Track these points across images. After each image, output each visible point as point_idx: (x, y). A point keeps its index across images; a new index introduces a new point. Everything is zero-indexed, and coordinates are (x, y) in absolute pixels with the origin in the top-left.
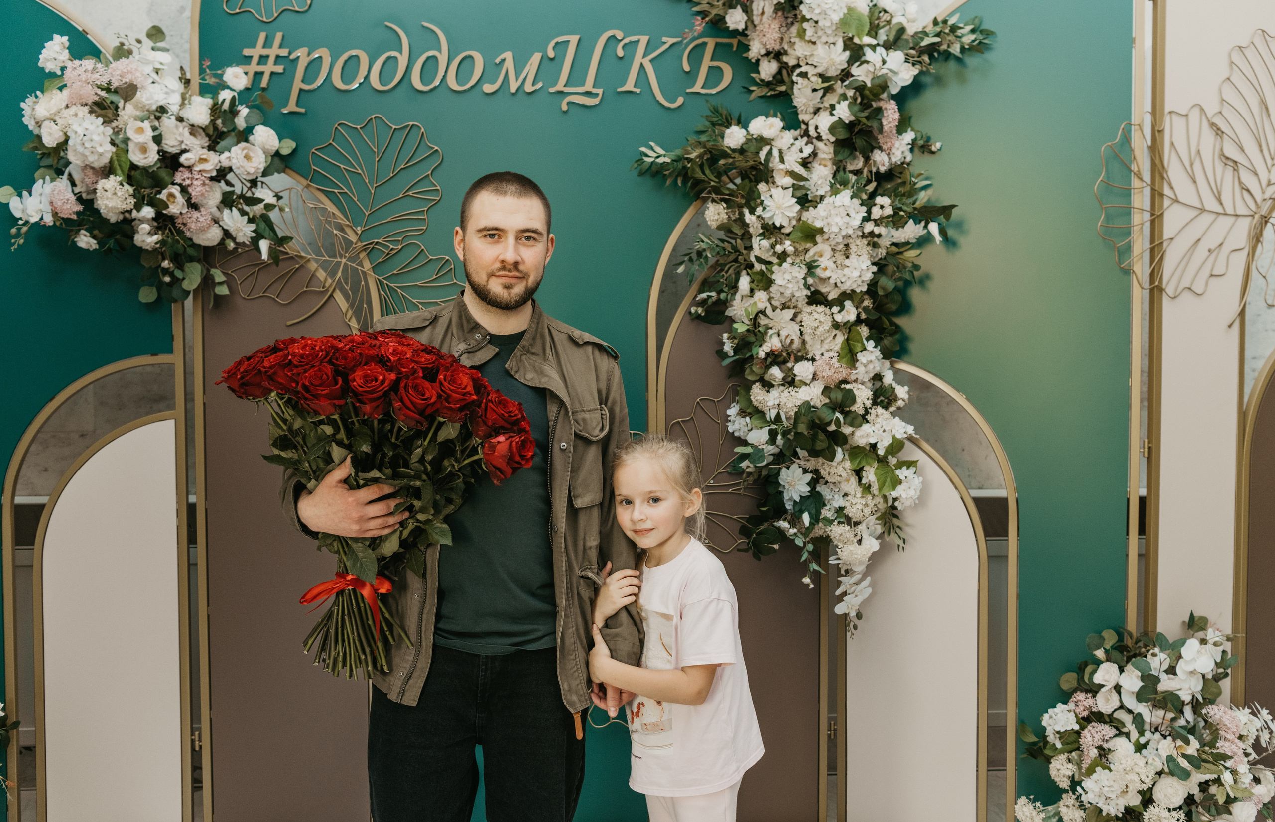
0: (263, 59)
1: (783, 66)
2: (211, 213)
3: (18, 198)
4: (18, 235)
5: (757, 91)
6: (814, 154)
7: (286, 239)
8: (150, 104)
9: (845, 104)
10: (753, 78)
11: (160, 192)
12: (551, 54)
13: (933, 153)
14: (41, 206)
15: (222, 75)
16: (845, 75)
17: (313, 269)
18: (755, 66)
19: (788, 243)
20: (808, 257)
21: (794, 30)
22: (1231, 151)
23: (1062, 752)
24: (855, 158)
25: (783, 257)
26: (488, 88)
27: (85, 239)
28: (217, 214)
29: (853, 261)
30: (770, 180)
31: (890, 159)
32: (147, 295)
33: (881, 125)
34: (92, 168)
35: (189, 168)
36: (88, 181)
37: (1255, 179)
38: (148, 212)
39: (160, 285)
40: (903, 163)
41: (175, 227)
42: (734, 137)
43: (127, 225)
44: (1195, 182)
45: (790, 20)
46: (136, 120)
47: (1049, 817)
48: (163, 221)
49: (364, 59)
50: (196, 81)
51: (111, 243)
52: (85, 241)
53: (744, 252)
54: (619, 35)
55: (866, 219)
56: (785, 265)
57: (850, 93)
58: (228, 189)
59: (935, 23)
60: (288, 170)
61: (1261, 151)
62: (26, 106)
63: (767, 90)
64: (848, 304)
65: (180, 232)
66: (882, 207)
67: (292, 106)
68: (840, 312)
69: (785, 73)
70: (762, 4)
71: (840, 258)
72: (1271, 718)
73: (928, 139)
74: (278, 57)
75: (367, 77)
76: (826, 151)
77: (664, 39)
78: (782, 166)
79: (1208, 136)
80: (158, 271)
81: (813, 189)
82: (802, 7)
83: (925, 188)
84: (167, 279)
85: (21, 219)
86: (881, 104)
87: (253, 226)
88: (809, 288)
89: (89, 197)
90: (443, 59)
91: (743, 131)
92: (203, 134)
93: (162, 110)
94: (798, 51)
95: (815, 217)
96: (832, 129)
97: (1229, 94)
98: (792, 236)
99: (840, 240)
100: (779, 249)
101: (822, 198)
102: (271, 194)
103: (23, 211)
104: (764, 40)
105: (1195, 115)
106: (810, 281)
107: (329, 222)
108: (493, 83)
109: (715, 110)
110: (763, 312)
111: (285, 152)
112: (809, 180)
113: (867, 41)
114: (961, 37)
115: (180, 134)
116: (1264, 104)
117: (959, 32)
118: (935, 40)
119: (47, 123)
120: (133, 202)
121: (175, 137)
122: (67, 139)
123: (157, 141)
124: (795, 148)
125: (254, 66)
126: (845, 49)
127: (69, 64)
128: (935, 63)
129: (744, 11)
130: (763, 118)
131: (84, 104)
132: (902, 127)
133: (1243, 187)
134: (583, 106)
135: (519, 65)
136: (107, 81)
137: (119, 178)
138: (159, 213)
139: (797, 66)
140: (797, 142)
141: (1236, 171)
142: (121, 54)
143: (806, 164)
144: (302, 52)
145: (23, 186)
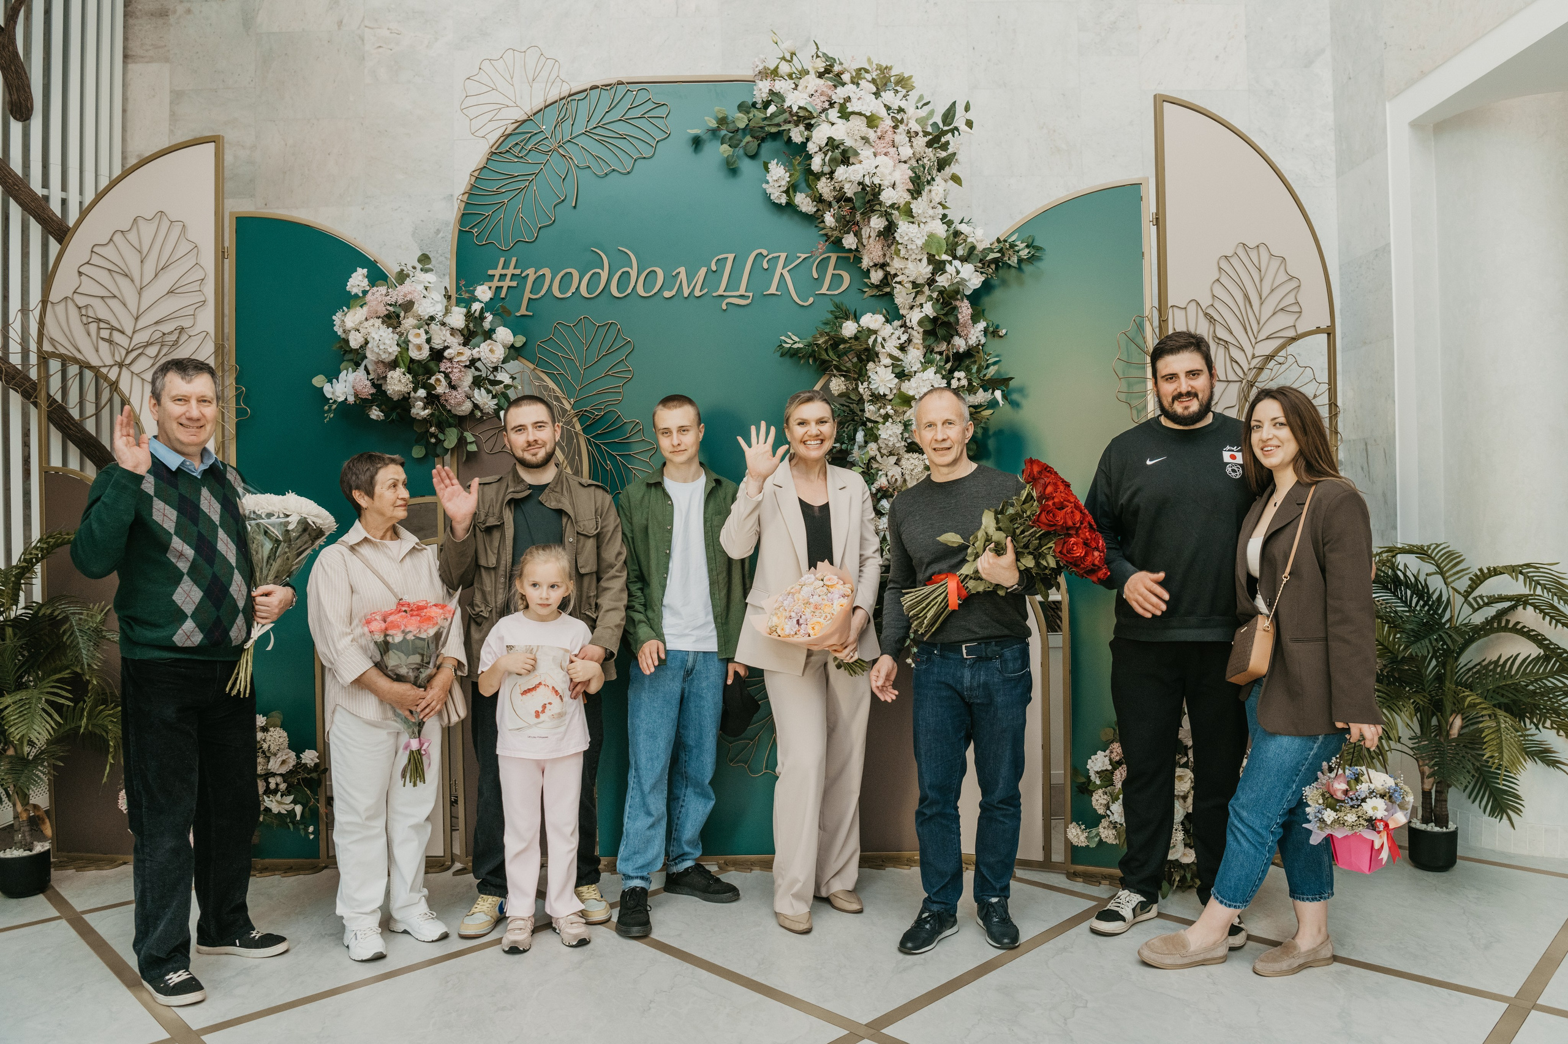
0: (502, 277)
1: (887, 274)
2: (465, 392)
3: (329, 385)
4: (329, 411)
5: (869, 292)
6: (909, 341)
8: (425, 316)
9: (930, 304)
10: (866, 283)
11: (430, 378)
12: (714, 268)
13: (1001, 337)
14: (346, 390)
15: (474, 291)
16: (931, 281)
18: (867, 274)
19: (889, 407)
20: (906, 417)
21: (893, 248)
22: (1222, 333)
23: (1100, 787)
24: (938, 344)
25: (886, 417)
26: (667, 294)
27: (376, 413)
28: (470, 392)
30: (876, 360)
31: (967, 342)
32: (417, 451)
33: (958, 319)
34: (382, 362)
35: (451, 360)
36: (380, 371)
37: (1243, 353)
38: (422, 393)
39: (428, 445)
40: (978, 345)
41: (439, 402)
42: (849, 329)
43: (405, 402)
45: (890, 242)
46: (414, 328)
47: (1093, 837)
48: (432, 399)
49: (576, 275)
50: (454, 296)
51: (394, 415)
52: (375, 414)
53: (860, 413)
54: (765, 252)
56: (887, 423)
57: (935, 295)
58: (477, 373)
59: (998, 241)
60: (520, 358)
61: (1247, 334)
62: (337, 318)
63: (876, 290)
65: (444, 406)
66: (959, 379)
67: (523, 311)
69: (888, 279)
70: (869, 230)
73: (997, 327)
74: (513, 275)
75: (578, 288)
76: (918, 338)
77: (799, 255)
78: (884, 351)
79: (1203, 323)
80: (426, 434)
81: (909, 367)
82: (895, 235)
83: (995, 363)
84: (433, 440)
85: (331, 399)
86: (958, 303)
87: (495, 401)
88: (905, 441)
89: (379, 382)
90: (634, 274)
91: (856, 325)
92: (459, 334)
93: (432, 318)
94: (896, 265)
95: (911, 388)
96: (920, 323)
97: (1219, 291)
98: (893, 402)
100: (882, 412)
101: (915, 373)
102: (508, 376)
103: (333, 393)
104: (872, 256)
105: (1192, 307)
106: (906, 435)
107: (550, 396)
108: (671, 290)
109: (837, 306)
110: (874, 458)
111: (518, 345)
112: (905, 360)
113: (945, 257)
114: (1018, 252)
115: (444, 335)
116: (1247, 297)
117: (1017, 248)
118: (999, 255)
119: (353, 332)
120: (412, 385)
121: (440, 337)
122: (367, 343)
123: (428, 341)
124: (895, 337)
125: (495, 283)
126: (929, 264)
127: (368, 288)
128: (1000, 271)
129: (855, 235)
130: (871, 314)
131: (378, 318)
132: (975, 319)
133: (1232, 360)
134: (738, 305)
135: (690, 277)
136: (393, 300)
137: (403, 370)
138: (429, 394)
139: (896, 275)
140: (896, 332)
141: (1227, 348)
142: (402, 277)
143: (902, 348)
144: (530, 271)
145: (333, 375)
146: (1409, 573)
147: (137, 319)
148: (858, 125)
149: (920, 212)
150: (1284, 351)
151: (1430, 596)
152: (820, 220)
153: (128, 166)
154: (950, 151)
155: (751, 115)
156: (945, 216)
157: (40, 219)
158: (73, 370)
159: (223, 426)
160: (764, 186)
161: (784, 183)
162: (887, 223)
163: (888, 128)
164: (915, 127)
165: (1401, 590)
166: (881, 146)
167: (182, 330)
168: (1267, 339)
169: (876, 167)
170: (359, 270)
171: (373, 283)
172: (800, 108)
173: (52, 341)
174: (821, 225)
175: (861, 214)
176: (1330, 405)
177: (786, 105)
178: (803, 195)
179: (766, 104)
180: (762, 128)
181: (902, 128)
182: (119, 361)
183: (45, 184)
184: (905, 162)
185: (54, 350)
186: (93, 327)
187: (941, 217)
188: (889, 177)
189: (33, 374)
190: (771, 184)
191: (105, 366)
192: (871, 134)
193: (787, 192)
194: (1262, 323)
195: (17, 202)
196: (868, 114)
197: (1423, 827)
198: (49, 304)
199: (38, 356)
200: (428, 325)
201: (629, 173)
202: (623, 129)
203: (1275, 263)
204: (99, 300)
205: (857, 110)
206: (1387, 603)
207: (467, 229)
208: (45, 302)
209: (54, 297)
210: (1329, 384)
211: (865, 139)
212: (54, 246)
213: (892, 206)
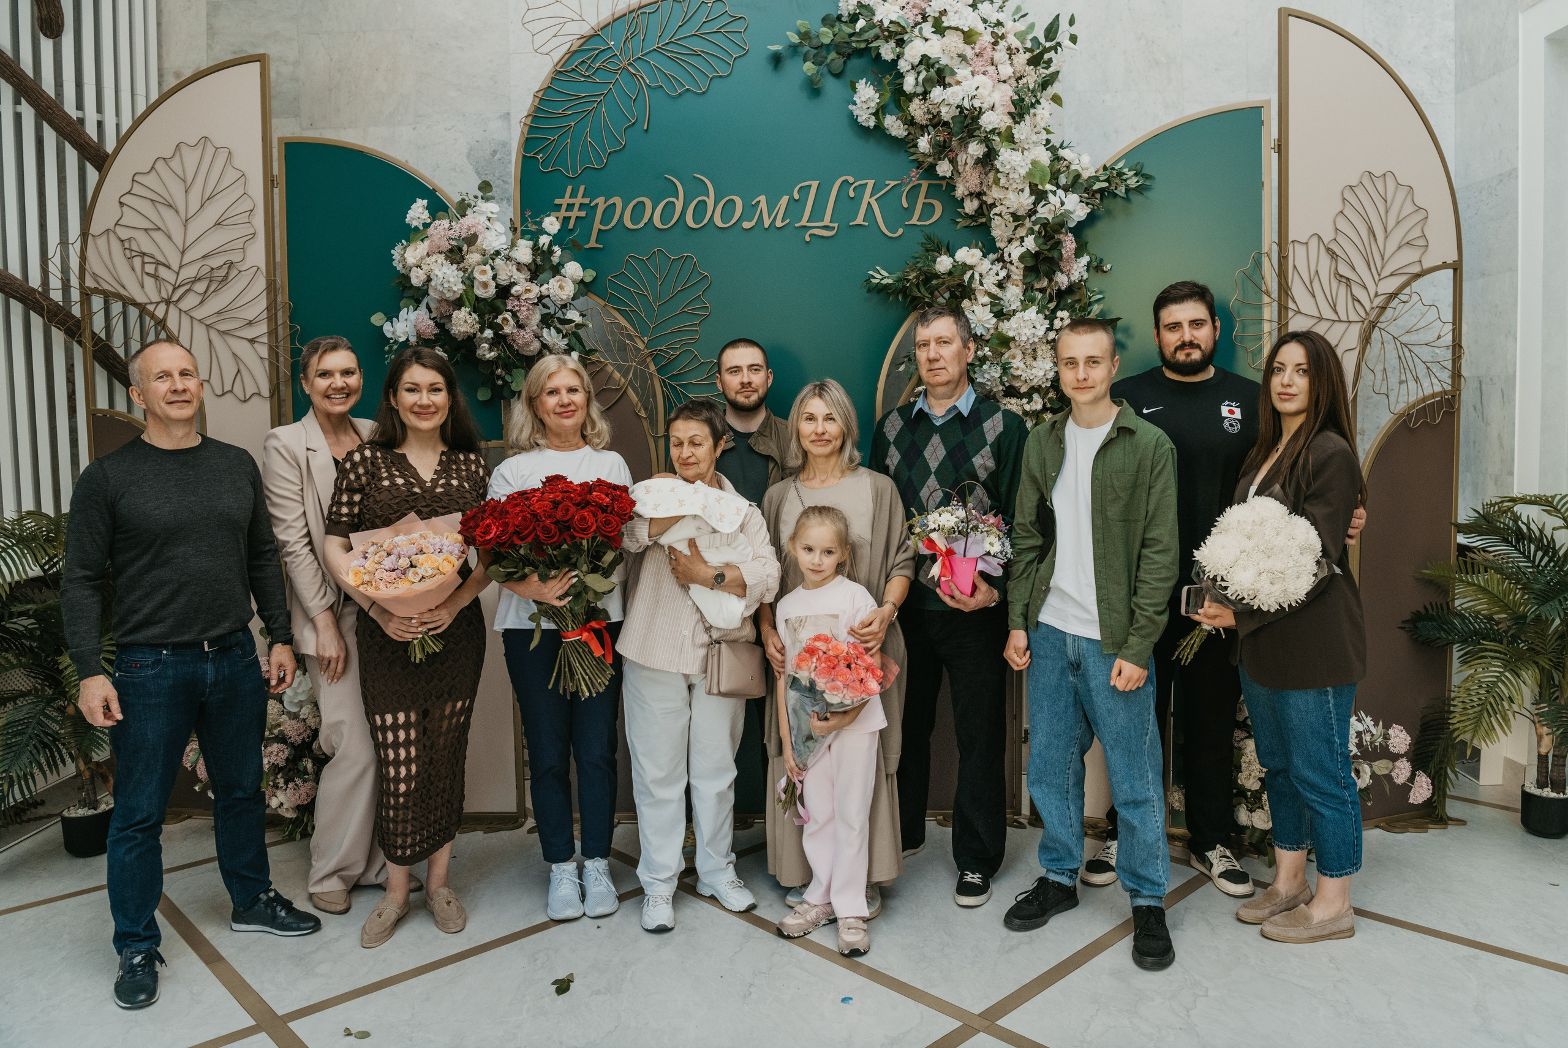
0: (570, 207)
1: (983, 203)
2: (533, 331)
3: (389, 323)
4: (390, 352)
5: (963, 222)
6: (1008, 277)
7: (592, 351)
8: (490, 250)
9: (1031, 238)
10: (959, 213)
11: (497, 317)
12: (796, 197)
13: (1105, 272)
14: (407, 329)
15: (541, 222)
16: (1032, 212)
17: (610, 371)
18: (961, 203)
19: (987, 349)
20: (1004, 359)
21: (991, 175)
22: (1344, 270)
24: (1040, 280)
26: (747, 225)
28: (538, 331)
29: (1039, 363)
30: (972, 297)
31: (1069, 278)
32: (483, 395)
33: (1061, 254)
34: (446, 300)
35: (518, 298)
36: (443, 310)
37: (1365, 292)
38: (488, 333)
39: (494, 388)
40: (1080, 281)
41: (507, 342)
42: (944, 264)
43: (470, 342)
44: (1314, 296)
45: (988, 169)
46: (478, 263)
49: (649, 204)
50: (519, 227)
51: (458, 357)
54: (851, 179)
55: (1050, 329)
56: (985, 365)
57: (1036, 228)
58: (546, 311)
59: (1105, 168)
60: (590, 294)
61: (1370, 269)
62: (396, 253)
63: (970, 221)
64: (1036, 396)
65: (510, 347)
66: (1062, 319)
67: (593, 244)
68: (1028, 403)
69: (984, 209)
70: (965, 157)
71: (1029, 360)
72: (1373, 723)
73: (1101, 261)
74: (581, 204)
75: (650, 219)
76: (1017, 273)
77: (887, 182)
78: (981, 288)
79: (1325, 259)
80: (493, 376)
81: (1008, 305)
82: (996, 162)
83: (1098, 301)
84: (500, 382)
85: (392, 339)
86: (1061, 237)
87: (566, 341)
88: (1004, 385)
89: (442, 321)
90: (710, 203)
91: (951, 259)
92: (526, 269)
93: (497, 253)
94: (995, 194)
95: (1009, 328)
96: (1022, 258)
97: (1342, 225)
98: (990, 343)
99: (1028, 346)
101: (1015, 312)
102: (578, 314)
103: (393, 332)
104: (967, 184)
105: (1314, 242)
106: (1005, 378)
107: (623, 334)
108: (750, 221)
109: (929, 238)
111: (588, 280)
112: (1004, 298)
113: (1049, 187)
114: (1126, 180)
115: (510, 271)
116: (1371, 231)
117: (1124, 177)
118: (1106, 184)
119: (414, 269)
120: (478, 326)
121: (506, 272)
122: (429, 280)
123: (494, 278)
124: (992, 273)
125: (563, 213)
126: (1031, 194)
127: (429, 221)
128: (1105, 201)
129: (951, 162)
130: (967, 248)
131: (440, 253)
132: (1078, 254)
133: (1355, 299)
134: (822, 237)
135: (771, 207)
136: (457, 234)
137: (468, 310)
138: (495, 334)
139: (993, 205)
140: (994, 267)
141: (1349, 286)
142: (463, 208)
143: (1001, 285)
144: (600, 200)
145: (392, 315)
146: (1533, 526)
147: (183, 253)
148: (954, 41)
149: (1023, 137)
150: (1409, 288)
151: (1555, 552)
152: (910, 145)
153: (166, 89)
154: (1052, 70)
155: (836, 29)
156: (1048, 141)
157: (75, 145)
158: (116, 307)
159: (278, 367)
160: (851, 107)
161: (873, 104)
162: (986, 150)
163: (987, 44)
164: (1015, 43)
165: (1523, 544)
166: (979, 64)
167: (231, 265)
168: (1392, 275)
169: (977, 88)
170: (419, 201)
171: (434, 217)
172: (891, 22)
173: (95, 276)
174: (912, 150)
175: (959, 139)
176: (1454, 347)
177: (876, 19)
178: (894, 118)
179: (854, 18)
180: (848, 43)
181: (1003, 44)
182: (166, 297)
183: (80, 106)
184: (1005, 82)
185: (97, 286)
186: (137, 262)
187: (1044, 142)
188: (988, 99)
189: (76, 311)
190: (859, 105)
191: (151, 303)
192: (969, 52)
193: (876, 114)
194: (1386, 258)
195: (51, 126)
196: (966, 29)
197: (1537, 792)
198: (90, 237)
199: (81, 292)
200: (493, 259)
201: (704, 93)
202: (697, 45)
203: (1402, 193)
204: (142, 233)
205: (953, 25)
206: (1509, 558)
207: (531, 155)
208: (85, 235)
209: (96, 228)
210: (1454, 323)
211: (963, 57)
212: (92, 174)
213: (993, 131)
